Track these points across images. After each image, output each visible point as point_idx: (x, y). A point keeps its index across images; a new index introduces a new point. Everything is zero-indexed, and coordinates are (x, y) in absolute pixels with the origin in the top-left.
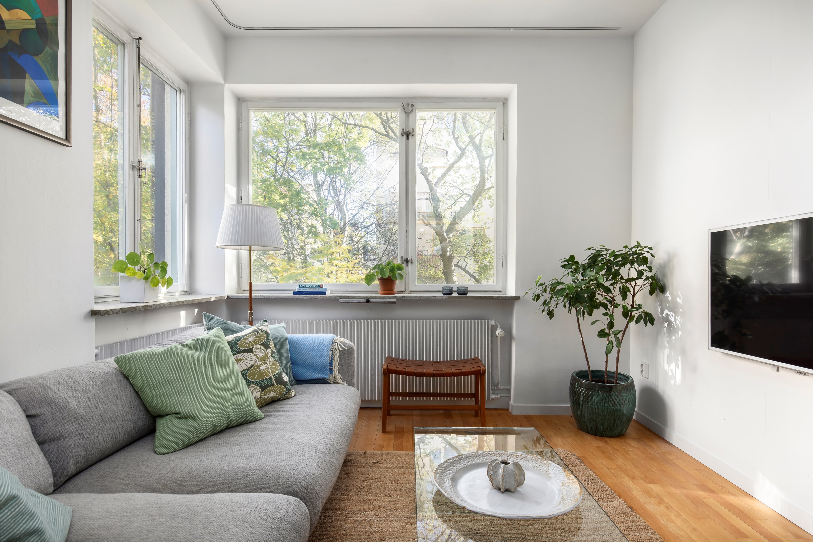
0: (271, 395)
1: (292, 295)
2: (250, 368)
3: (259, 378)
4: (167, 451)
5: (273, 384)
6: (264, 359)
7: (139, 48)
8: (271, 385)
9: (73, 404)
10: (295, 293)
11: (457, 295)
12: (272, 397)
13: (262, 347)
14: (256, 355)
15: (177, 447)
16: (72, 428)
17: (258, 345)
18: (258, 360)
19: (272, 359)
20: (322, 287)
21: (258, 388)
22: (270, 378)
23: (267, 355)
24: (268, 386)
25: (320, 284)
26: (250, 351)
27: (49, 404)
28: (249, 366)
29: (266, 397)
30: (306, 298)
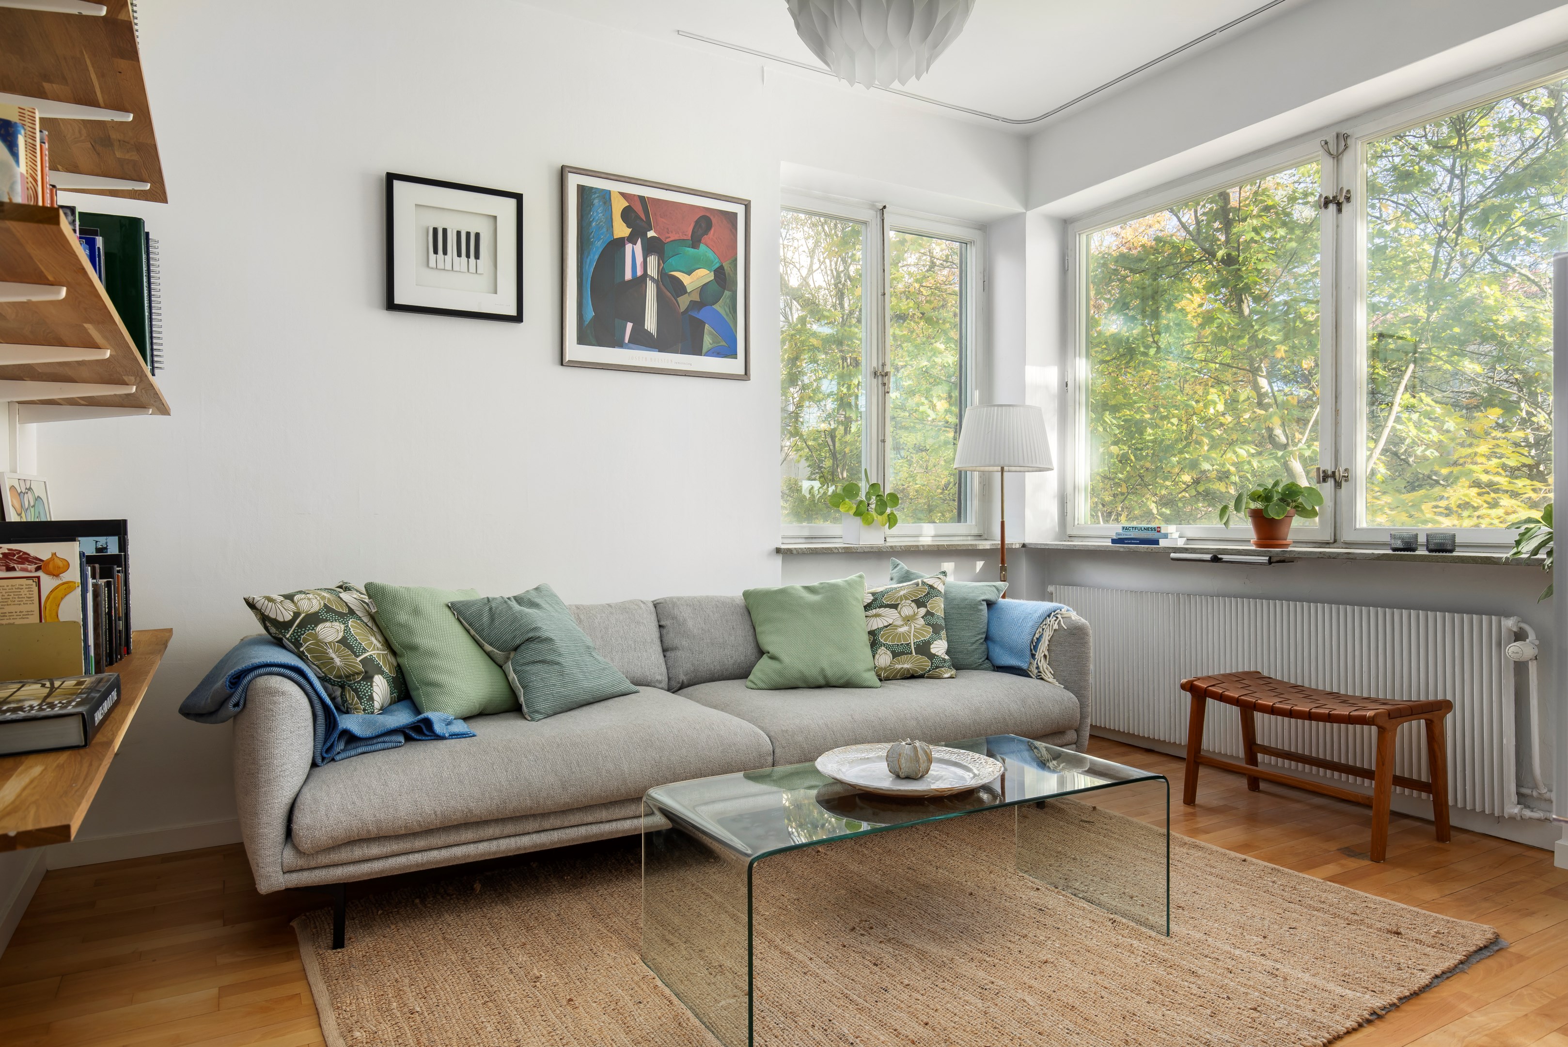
0: (906, 666)
1: (1110, 544)
2: (886, 627)
3: (893, 640)
4: (754, 686)
5: (911, 653)
6: (908, 620)
7: (883, 220)
8: (908, 653)
9: (690, 623)
10: (1114, 541)
11: (1427, 553)
12: (908, 670)
13: (913, 605)
14: (899, 613)
15: (764, 686)
16: (685, 643)
17: (908, 601)
18: (900, 619)
19: (922, 622)
20: (1159, 532)
21: (889, 652)
22: (908, 644)
23: (915, 614)
24: (903, 653)
25: (1156, 526)
26: (895, 606)
27: (673, 619)
28: (886, 624)
29: (899, 666)
30: (1122, 550)
